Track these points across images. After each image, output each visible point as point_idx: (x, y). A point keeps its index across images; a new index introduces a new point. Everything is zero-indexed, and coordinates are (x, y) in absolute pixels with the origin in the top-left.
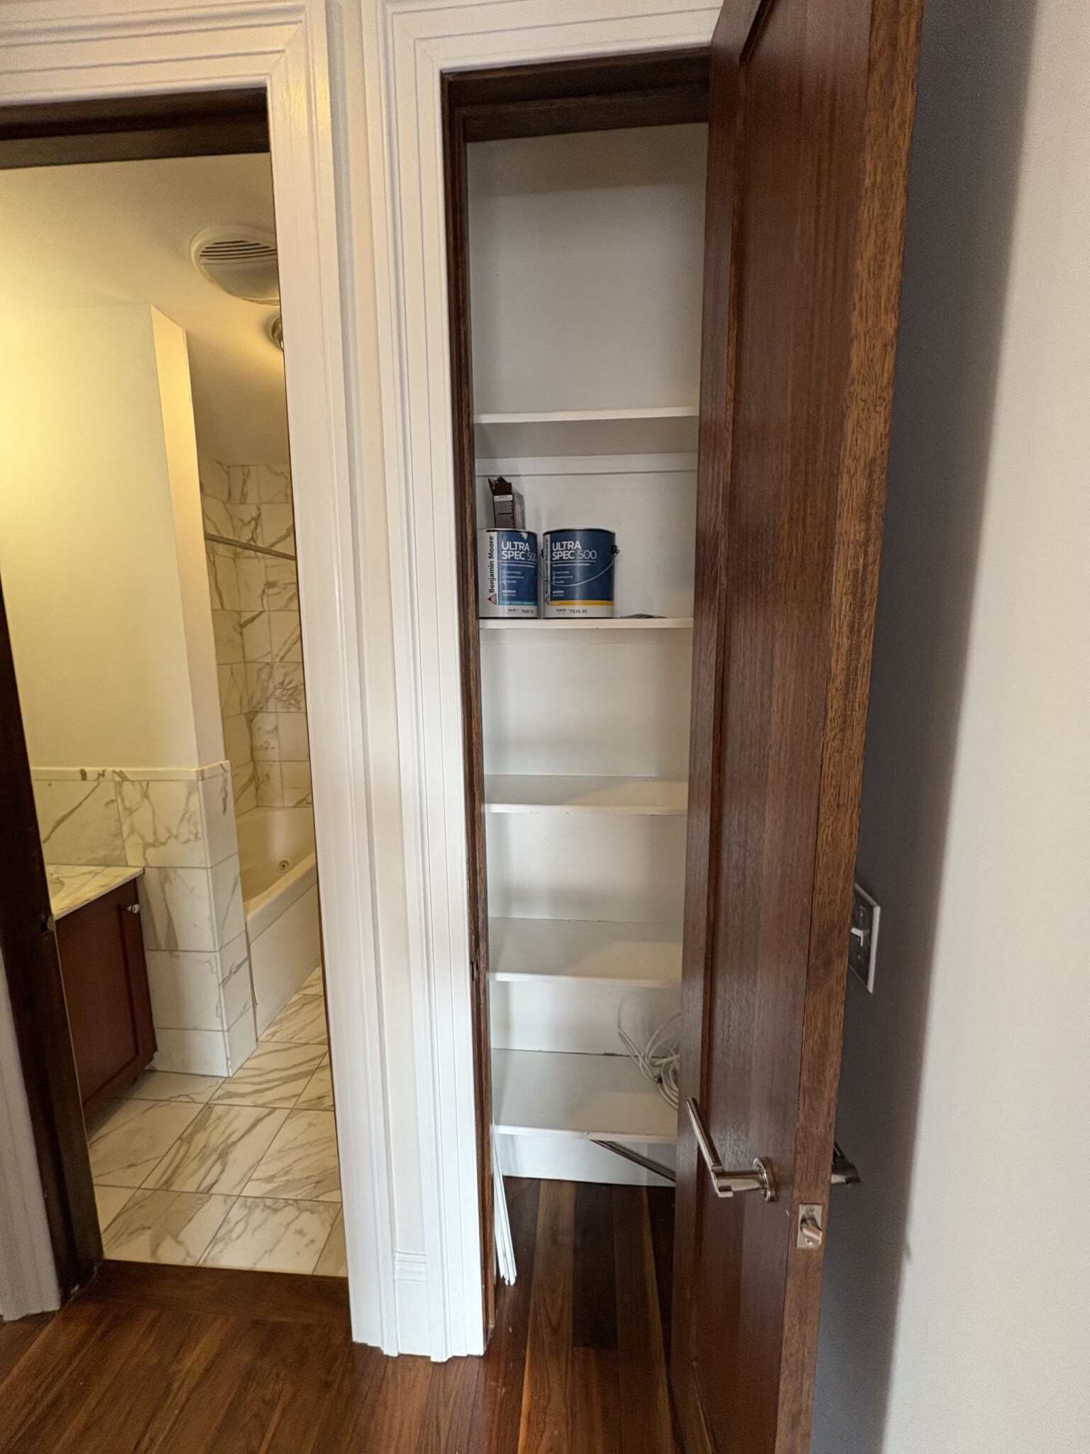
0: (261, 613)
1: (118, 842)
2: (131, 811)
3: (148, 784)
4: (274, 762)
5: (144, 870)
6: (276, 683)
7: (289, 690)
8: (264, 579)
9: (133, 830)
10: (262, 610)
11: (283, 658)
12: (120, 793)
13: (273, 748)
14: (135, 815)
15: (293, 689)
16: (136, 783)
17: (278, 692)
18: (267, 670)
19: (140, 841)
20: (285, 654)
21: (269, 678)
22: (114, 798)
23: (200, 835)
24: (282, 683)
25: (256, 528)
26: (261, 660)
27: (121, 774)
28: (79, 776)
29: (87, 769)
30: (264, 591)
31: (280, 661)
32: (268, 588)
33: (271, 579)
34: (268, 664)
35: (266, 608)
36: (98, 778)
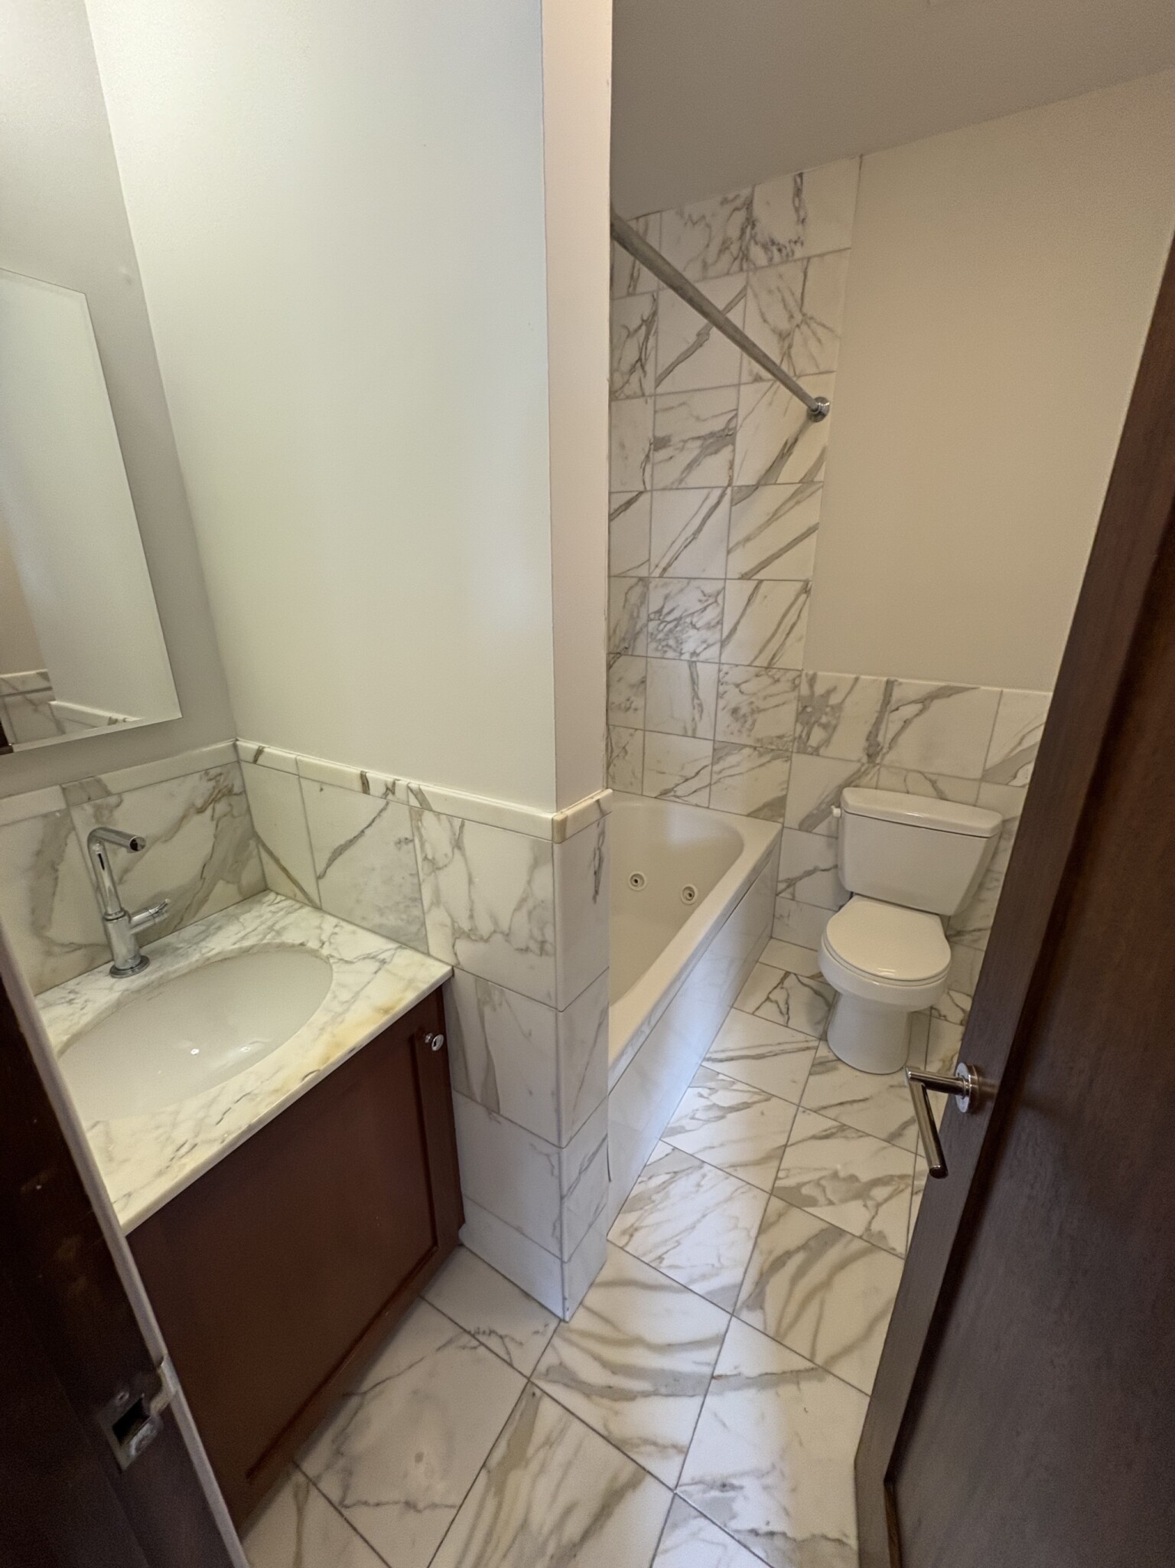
0: (641, 493)
1: (416, 912)
2: (435, 866)
3: (462, 826)
4: (636, 729)
5: (453, 970)
6: (650, 611)
7: (669, 622)
8: (650, 435)
9: (437, 901)
10: (641, 488)
11: (665, 570)
12: (418, 828)
13: (636, 710)
14: (441, 874)
15: (675, 623)
16: (443, 817)
17: (652, 625)
18: (638, 590)
19: (448, 921)
20: (669, 565)
21: (642, 603)
22: (409, 837)
23: (548, 947)
24: (660, 611)
25: (647, 338)
26: (630, 573)
27: (419, 794)
28: (357, 785)
29: (371, 774)
30: (647, 456)
31: (661, 576)
32: (655, 450)
33: (660, 434)
34: (641, 579)
35: (648, 488)
36: (385, 795)
